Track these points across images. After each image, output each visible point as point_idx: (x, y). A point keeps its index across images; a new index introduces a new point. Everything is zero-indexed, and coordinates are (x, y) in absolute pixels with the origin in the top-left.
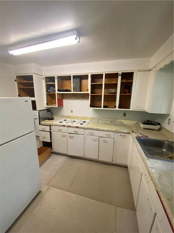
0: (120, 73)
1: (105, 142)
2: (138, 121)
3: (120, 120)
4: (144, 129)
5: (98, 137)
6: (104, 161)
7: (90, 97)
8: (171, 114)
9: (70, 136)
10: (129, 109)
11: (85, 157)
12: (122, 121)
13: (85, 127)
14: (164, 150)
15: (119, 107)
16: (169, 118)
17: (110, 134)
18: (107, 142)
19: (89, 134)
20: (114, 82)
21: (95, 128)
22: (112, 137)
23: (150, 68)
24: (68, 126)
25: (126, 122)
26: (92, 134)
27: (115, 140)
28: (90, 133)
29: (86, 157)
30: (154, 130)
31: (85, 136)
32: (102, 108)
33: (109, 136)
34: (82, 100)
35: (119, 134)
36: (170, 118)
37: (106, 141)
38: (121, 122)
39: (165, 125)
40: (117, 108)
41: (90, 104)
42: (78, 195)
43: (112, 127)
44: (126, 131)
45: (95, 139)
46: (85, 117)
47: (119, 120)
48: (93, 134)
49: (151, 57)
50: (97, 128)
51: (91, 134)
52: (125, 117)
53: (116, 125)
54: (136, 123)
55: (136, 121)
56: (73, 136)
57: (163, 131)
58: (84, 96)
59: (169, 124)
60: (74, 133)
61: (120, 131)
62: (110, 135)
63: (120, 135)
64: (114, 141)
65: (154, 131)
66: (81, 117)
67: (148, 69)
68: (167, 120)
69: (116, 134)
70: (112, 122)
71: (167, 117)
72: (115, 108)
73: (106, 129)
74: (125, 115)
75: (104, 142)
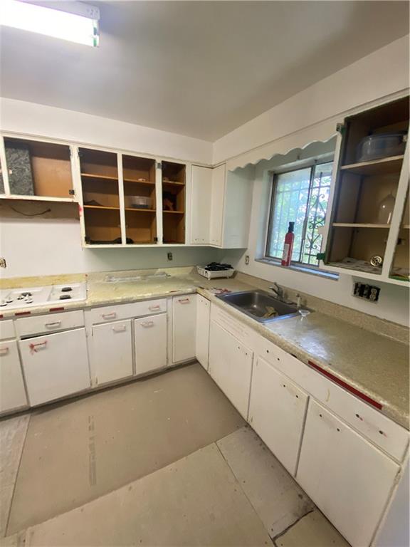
0: (159, 161)
1: (150, 326)
2: (195, 266)
3: (162, 270)
4: (212, 279)
5: (130, 320)
6: (149, 372)
7: (82, 213)
8: (249, 248)
9: (32, 346)
10: (184, 243)
11: (93, 387)
12: (166, 270)
13: (87, 302)
14: (255, 306)
15: (164, 242)
16: (246, 254)
17: (158, 304)
18: (152, 326)
19: (103, 320)
20: (140, 180)
21: (120, 298)
22: (163, 309)
23: (213, 164)
24: (17, 314)
25: (174, 272)
26: (113, 318)
27: (169, 316)
28: (103, 316)
29: (99, 383)
30: (225, 278)
31: (89, 328)
32: (124, 245)
33: (157, 310)
34: (43, 222)
35: (176, 299)
36: (248, 255)
37: (150, 324)
38: (164, 273)
39: (241, 266)
40: (160, 244)
41: (83, 235)
42: (129, 486)
43: (157, 287)
44: (190, 290)
45: (123, 328)
46: (64, 276)
47: (159, 270)
48: (113, 316)
49: (214, 142)
50: (125, 297)
51: (106, 319)
52: (171, 261)
53: (159, 281)
54: (192, 271)
55: (192, 268)
56: (45, 343)
57: (238, 277)
58: (49, 210)
59: (247, 264)
60: (45, 330)
61: (180, 292)
62: (158, 307)
63: (180, 301)
64: (167, 318)
65: (225, 280)
66: (46, 276)
67: (209, 164)
68: (244, 257)
69: (170, 301)
70: (145, 276)
71: (243, 254)
72: (156, 243)
73: (148, 295)
74: (170, 256)
75: (146, 327)
